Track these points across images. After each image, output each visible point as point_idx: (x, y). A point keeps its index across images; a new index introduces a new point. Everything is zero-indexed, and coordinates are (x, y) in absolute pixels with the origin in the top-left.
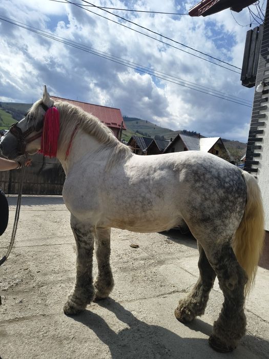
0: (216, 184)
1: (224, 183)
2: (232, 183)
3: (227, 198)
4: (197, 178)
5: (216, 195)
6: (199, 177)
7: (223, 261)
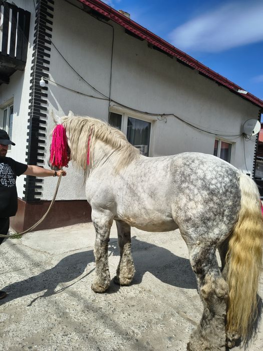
0: (200, 186)
1: (209, 185)
2: (219, 185)
3: (212, 200)
4: (183, 179)
5: (200, 197)
6: (185, 178)
7: (201, 265)
